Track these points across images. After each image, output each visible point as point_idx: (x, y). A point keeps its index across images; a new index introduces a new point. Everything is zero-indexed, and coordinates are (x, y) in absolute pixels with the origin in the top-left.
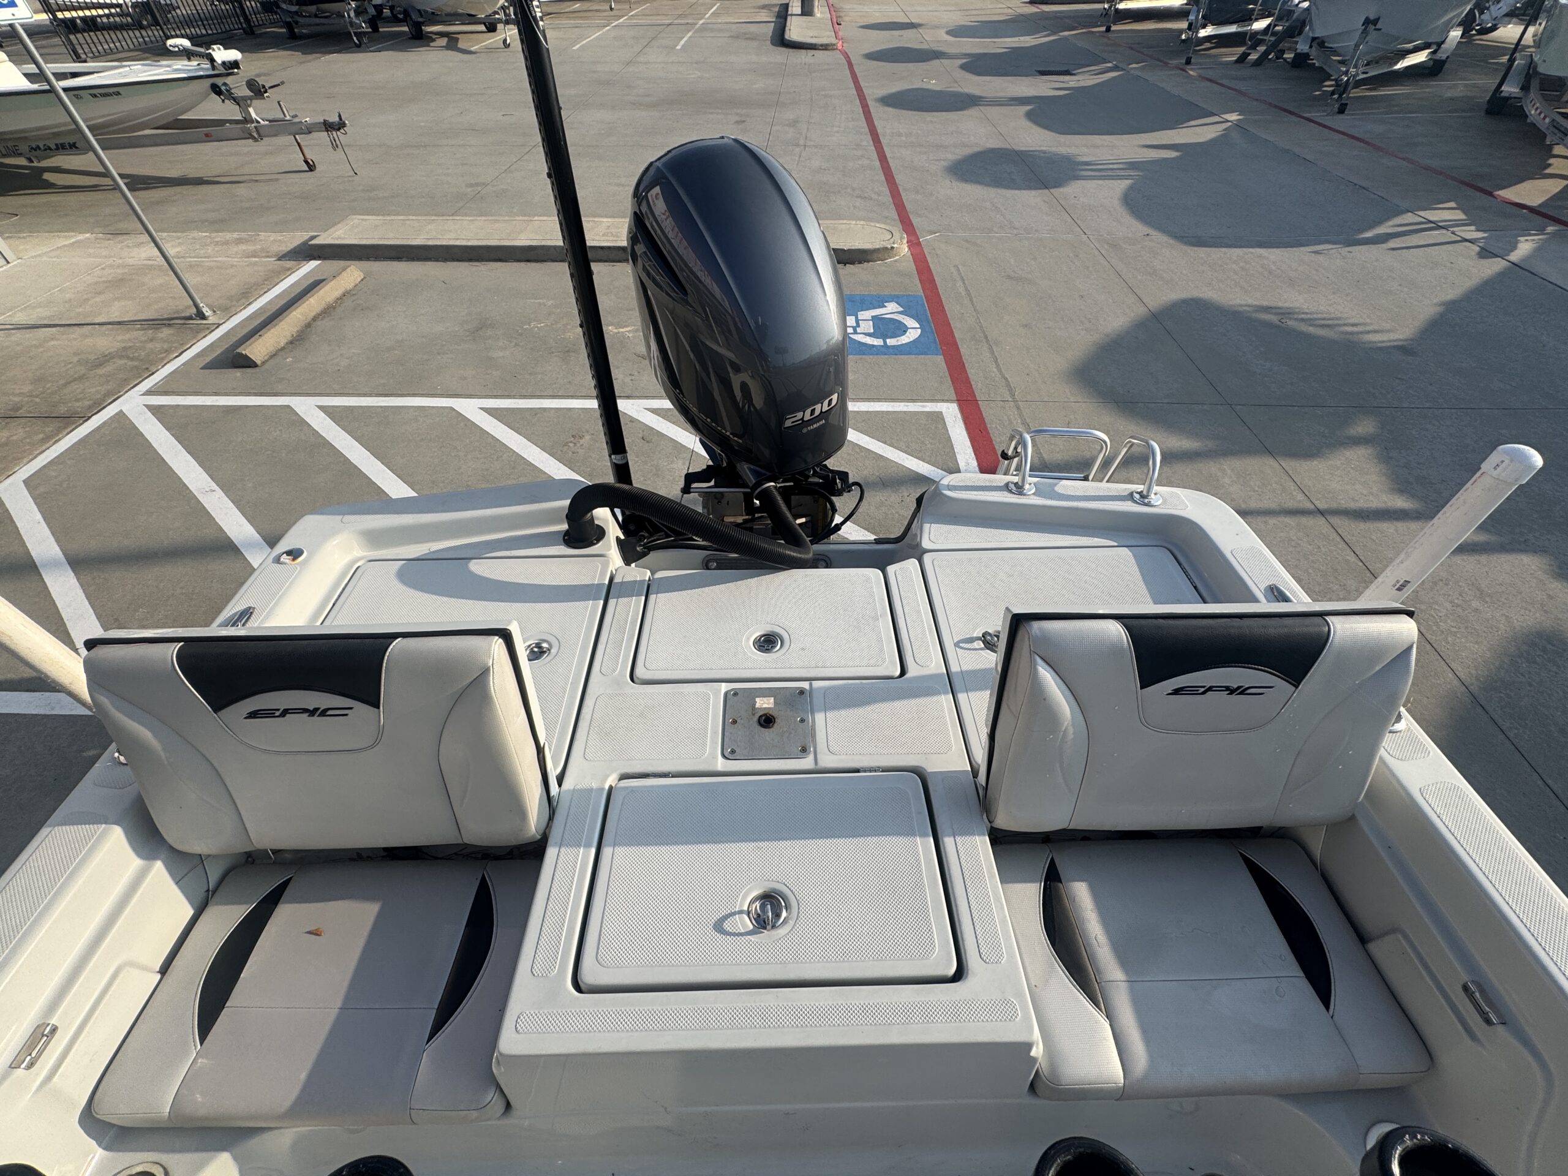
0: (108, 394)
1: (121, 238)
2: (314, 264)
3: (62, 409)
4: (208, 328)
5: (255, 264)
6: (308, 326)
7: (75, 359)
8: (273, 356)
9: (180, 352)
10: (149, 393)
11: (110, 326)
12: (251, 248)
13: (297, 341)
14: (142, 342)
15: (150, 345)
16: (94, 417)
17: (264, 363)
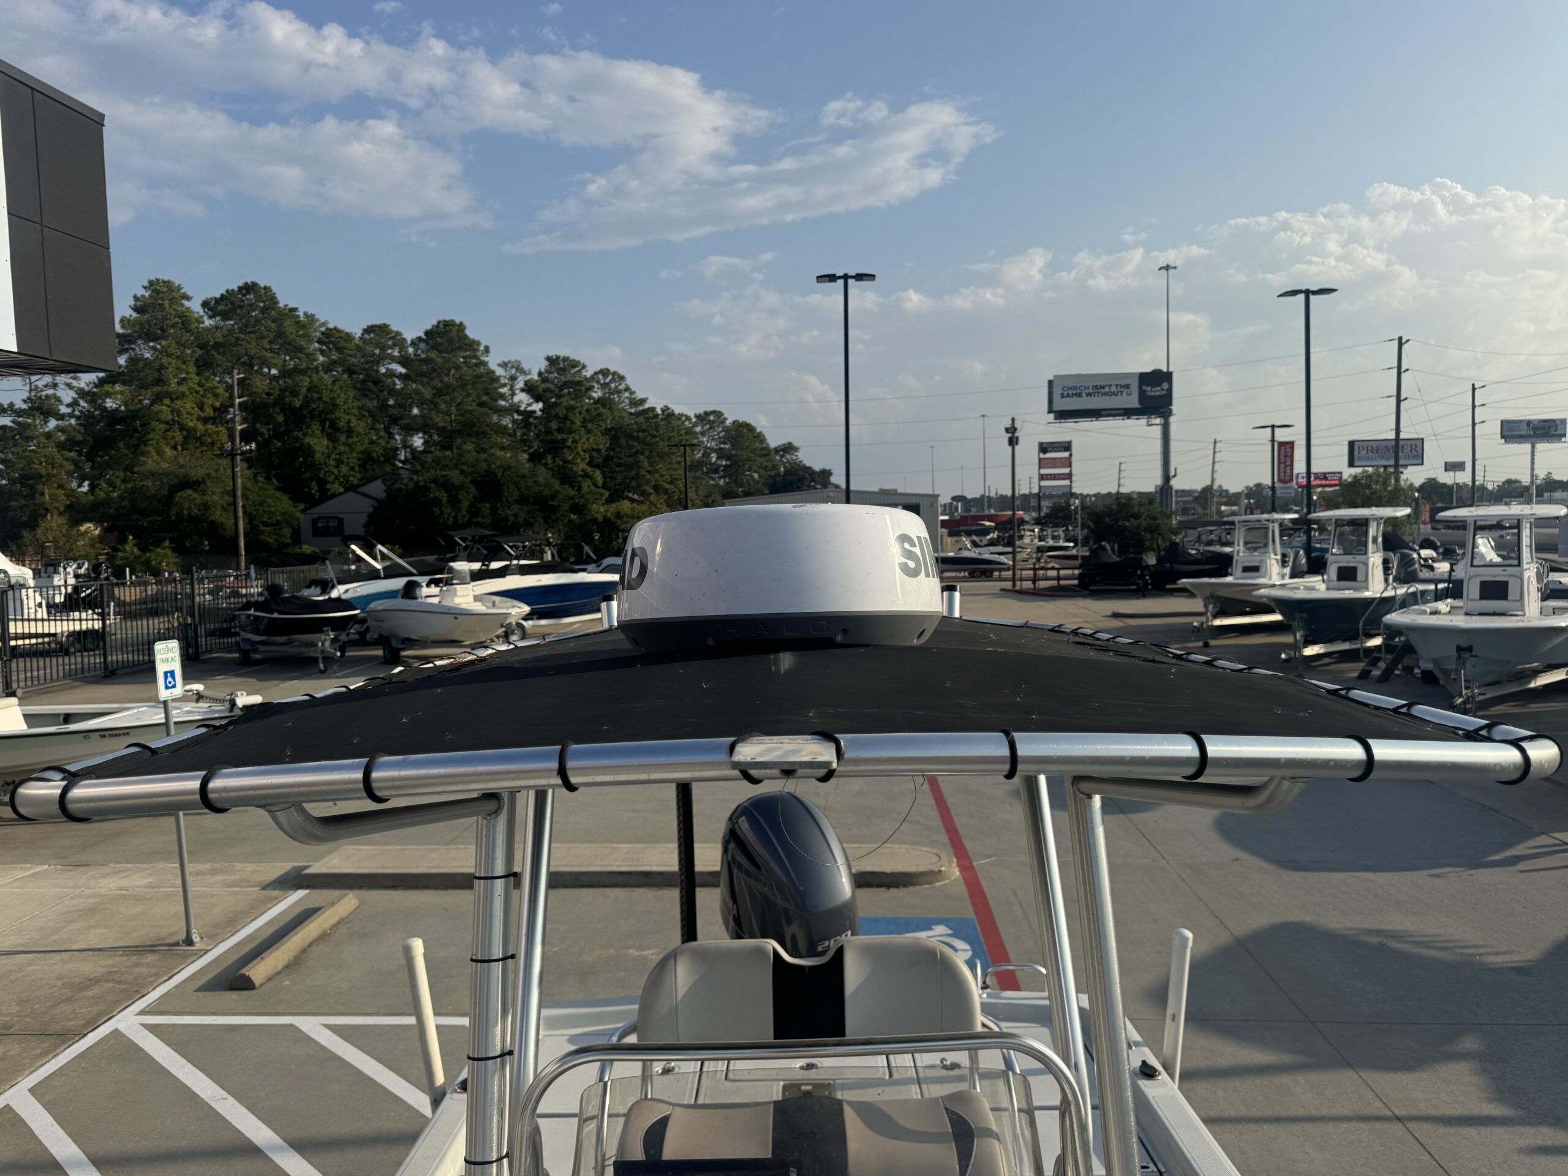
0: (100, 1014)
1: (82, 869)
2: (301, 893)
3: (55, 1028)
4: (196, 954)
5: (237, 894)
6: (304, 951)
7: (60, 983)
8: (269, 980)
9: (169, 975)
10: (143, 1012)
11: (91, 953)
12: (230, 878)
13: (294, 965)
14: (127, 967)
15: (136, 970)
16: (90, 1035)
17: (262, 985)
